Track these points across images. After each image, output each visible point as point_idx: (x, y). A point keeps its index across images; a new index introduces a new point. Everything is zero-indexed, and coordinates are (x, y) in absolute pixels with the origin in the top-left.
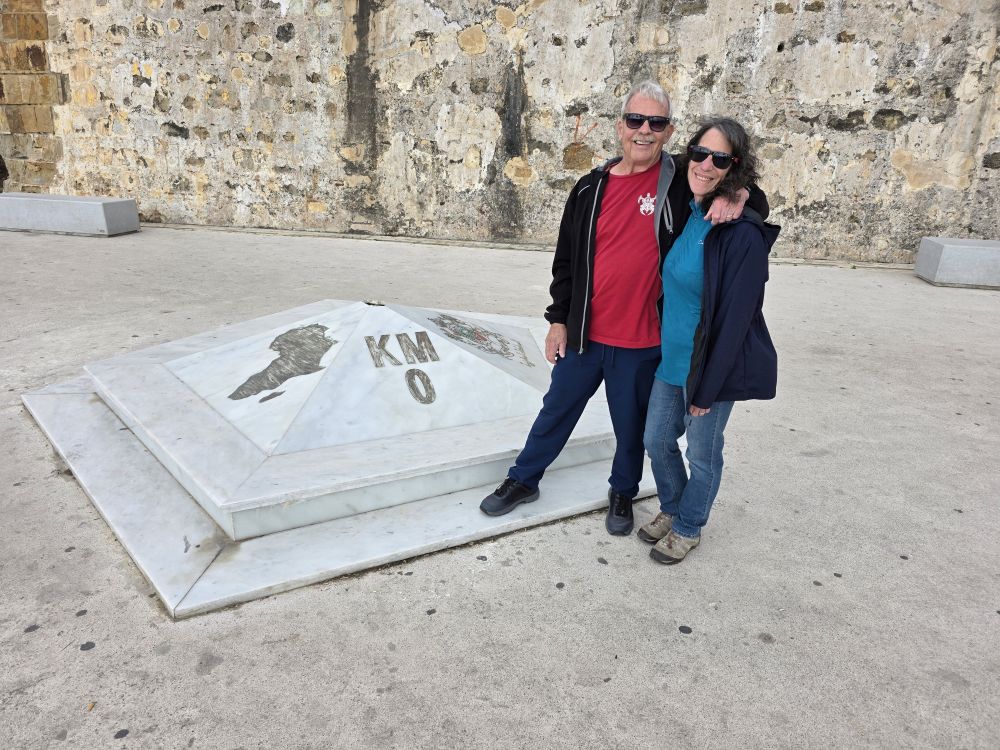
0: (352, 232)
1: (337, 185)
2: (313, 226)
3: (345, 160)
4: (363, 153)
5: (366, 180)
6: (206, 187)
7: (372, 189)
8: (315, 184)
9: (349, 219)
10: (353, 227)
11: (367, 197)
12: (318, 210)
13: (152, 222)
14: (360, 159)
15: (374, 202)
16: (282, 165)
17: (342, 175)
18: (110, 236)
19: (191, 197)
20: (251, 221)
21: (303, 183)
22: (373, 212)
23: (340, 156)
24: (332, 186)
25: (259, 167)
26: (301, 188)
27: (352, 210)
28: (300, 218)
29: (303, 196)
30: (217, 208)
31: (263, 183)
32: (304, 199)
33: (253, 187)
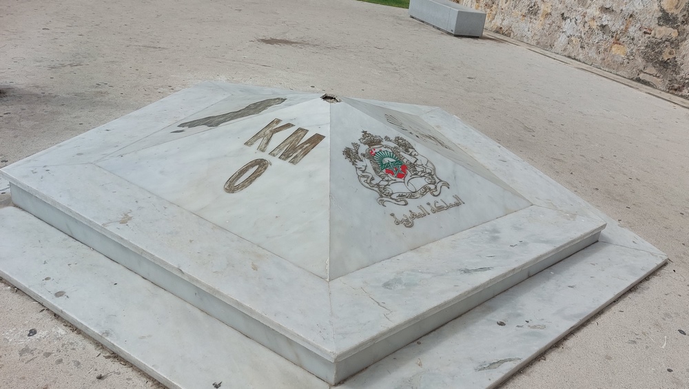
0: (638, 80)
1: (645, 33)
2: (609, 66)
3: (663, 10)
4: (683, 5)
5: (674, 34)
6: (548, 15)
7: (675, 44)
8: (627, 28)
9: (641, 68)
10: (642, 76)
11: (667, 50)
12: (619, 52)
13: (506, 35)
14: (676, 12)
15: (671, 57)
16: (608, 7)
17: (654, 24)
18: (456, 36)
19: (535, 21)
20: (565, 50)
21: (616, 25)
22: (666, 66)
23: (660, 6)
24: (640, 33)
25: (590, 5)
26: (613, 29)
27: (647, 59)
28: (602, 56)
29: (612, 37)
30: (547, 34)
31: (586, 19)
32: (612, 40)
33: (578, 21)
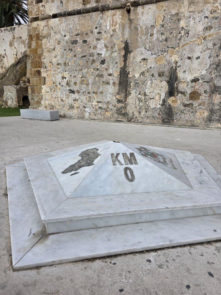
0: (118, 121)
1: (114, 107)
2: (107, 119)
3: (117, 99)
4: (123, 96)
5: (123, 105)
6: (78, 107)
7: (125, 108)
8: (108, 106)
9: (117, 117)
10: (118, 119)
11: (123, 110)
12: (108, 114)
13: (63, 117)
14: (122, 99)
15: (125, 112)
16: (99, 101)
17: (116, 103)
18: (51, 121)
19: (74, 110)
20: (89, 117)
21: (105, 106)
22: (125, 115)
23: (116, 98)
24: (113, 107)
25: (93, 102)
26: (104, 107)
27: (118, 114)
28: (103, 116)
29: (104, 110)
30: (80, 113)
31: (93, 106)
32: (105, 111)
33: (91, 107)
